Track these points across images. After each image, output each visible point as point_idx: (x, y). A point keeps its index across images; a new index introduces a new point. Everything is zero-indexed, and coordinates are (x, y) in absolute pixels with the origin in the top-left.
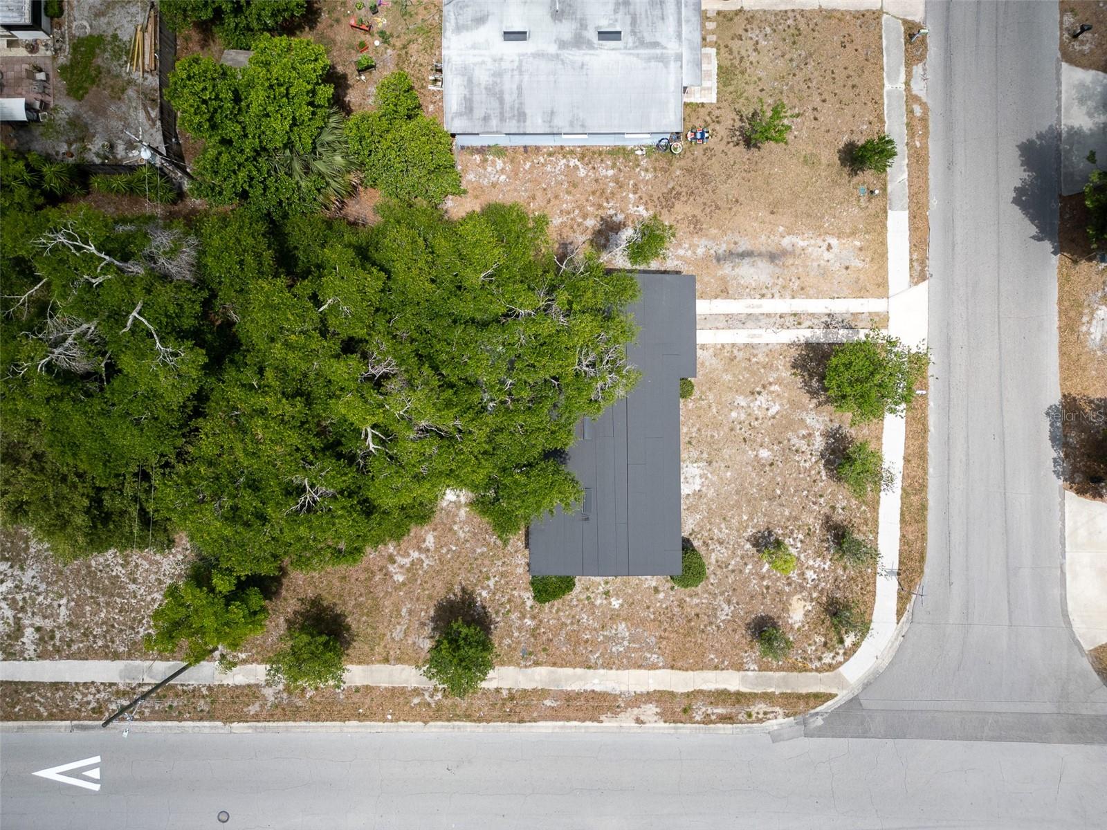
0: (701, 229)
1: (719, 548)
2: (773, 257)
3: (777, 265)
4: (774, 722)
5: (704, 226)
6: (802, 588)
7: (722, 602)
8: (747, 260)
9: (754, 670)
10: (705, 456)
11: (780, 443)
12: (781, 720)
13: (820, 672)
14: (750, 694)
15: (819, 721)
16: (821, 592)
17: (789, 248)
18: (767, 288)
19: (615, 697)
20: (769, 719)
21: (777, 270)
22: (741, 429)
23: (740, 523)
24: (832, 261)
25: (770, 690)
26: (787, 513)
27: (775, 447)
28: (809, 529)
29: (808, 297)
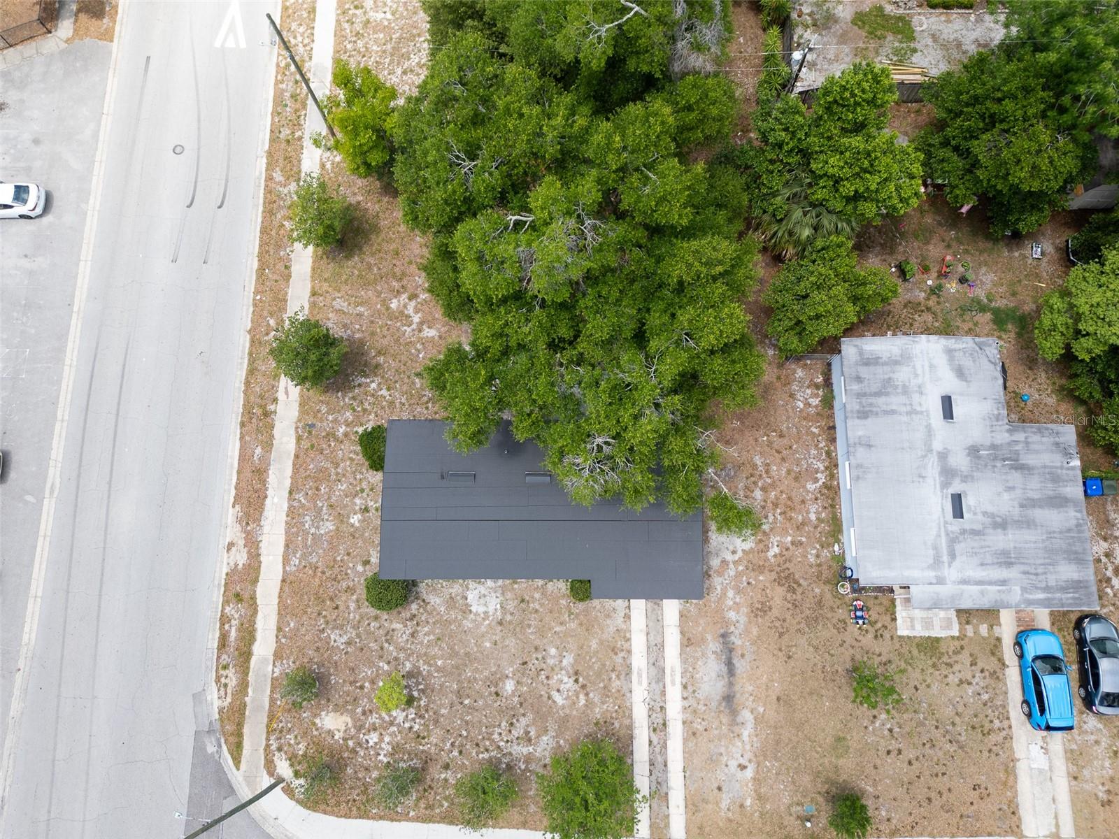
0: (756, 616)
1: (407, 632)
2: (729, 699)
3: (720, 704)
4: (216, 696)
5: (760, 620)
6: (359, 729)
7: (349, 635)
8: (725, 669)
9: (273, 672)
10: (508, 618)
11: (521, 704)
12: (217, 704)
13: (265, 750)
14: (248, 668)
15: (211, 749)
16: (354, 751)
17: (739, 719)
18: (694, 692)
19: (258, 520)
20: (219, 690)
21: (714, 704)
22: (537, 659)
23: (434, 657)
24: (726, 771)
25: (250, 691)
26: (443, 711)
27: (516, 699)
28: (424, 738)
29: (685, 741)
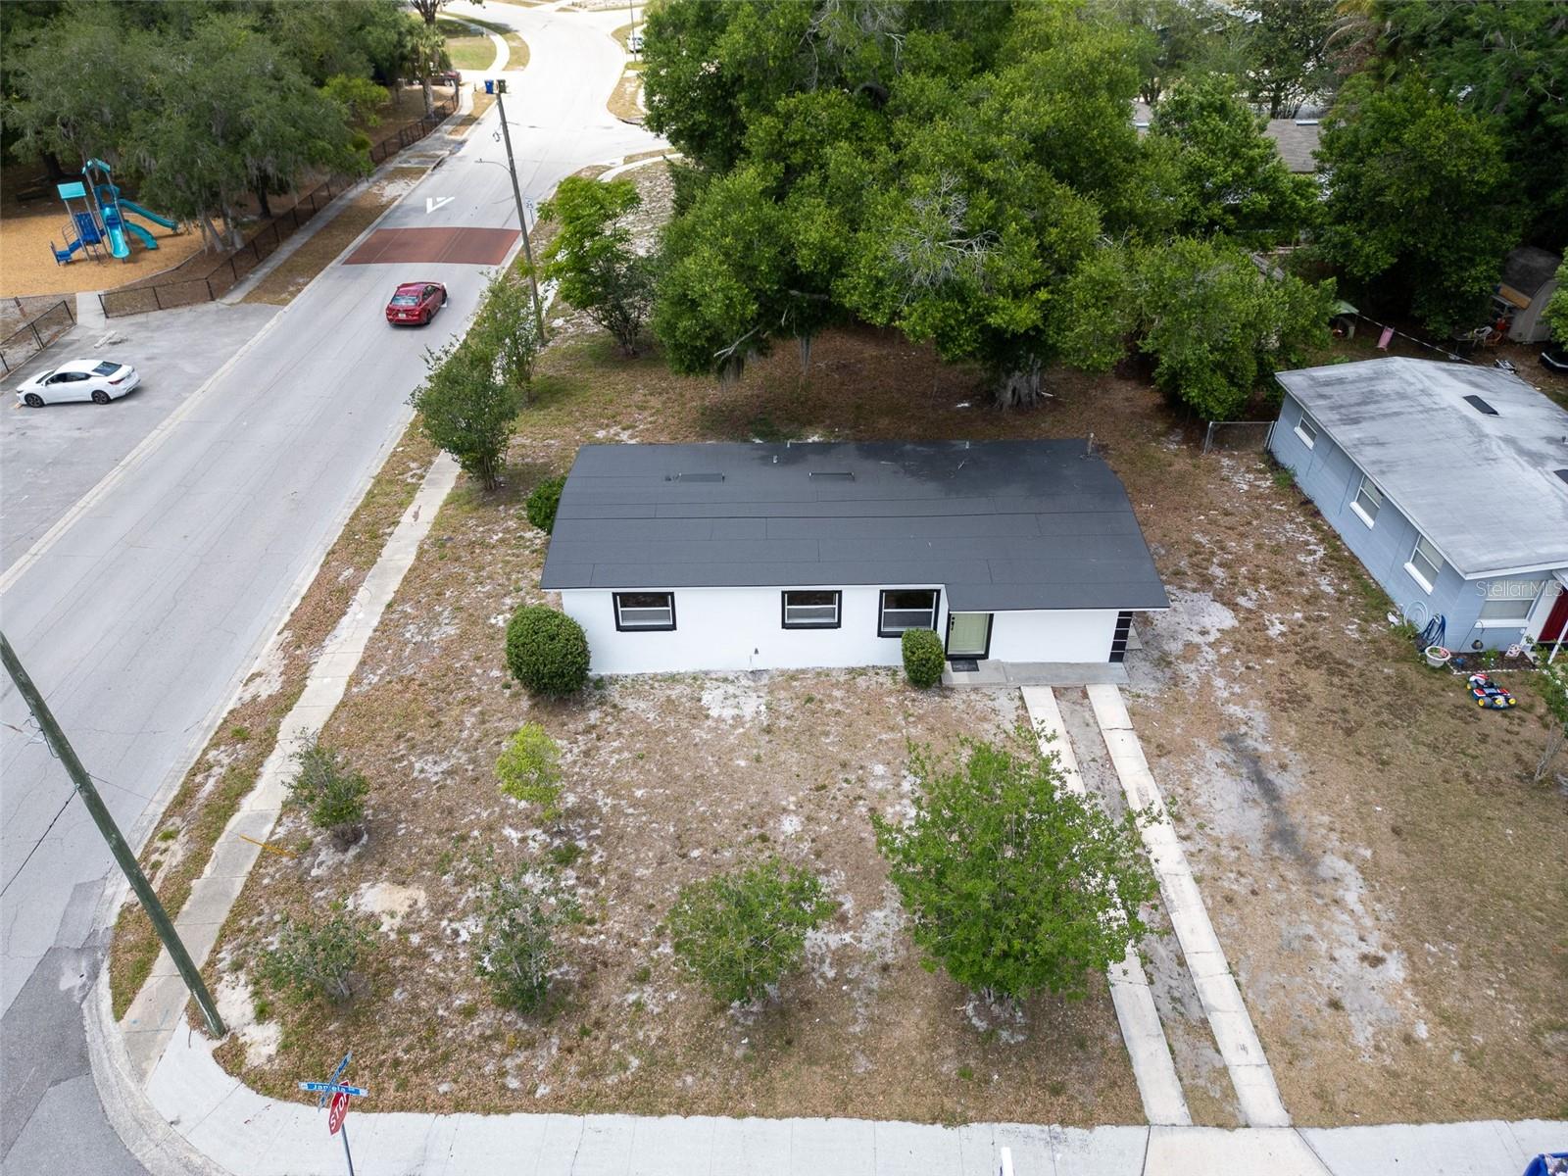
0: (1285, 710)
1: (576, 750)
2: (1282, 835)
3: (1268, 846)
5: (1295, 715)
6: (440, 911)
7: (453, 761)
8: (1254, 790)
9: (272, 834)
11: (818, 855)
14: (219, 831)
15: (70, 980)
16: (420, 954)
17: (1324, 871)
18: (1201, 826)
21: (1255, 848)
22: (846, 781)
23: (630, 786)
24: (1335, 968)
25: (208, 870)
26: (641, 872)
27: (806, 846)
28: (591, 922)
29: (1213, 914)
